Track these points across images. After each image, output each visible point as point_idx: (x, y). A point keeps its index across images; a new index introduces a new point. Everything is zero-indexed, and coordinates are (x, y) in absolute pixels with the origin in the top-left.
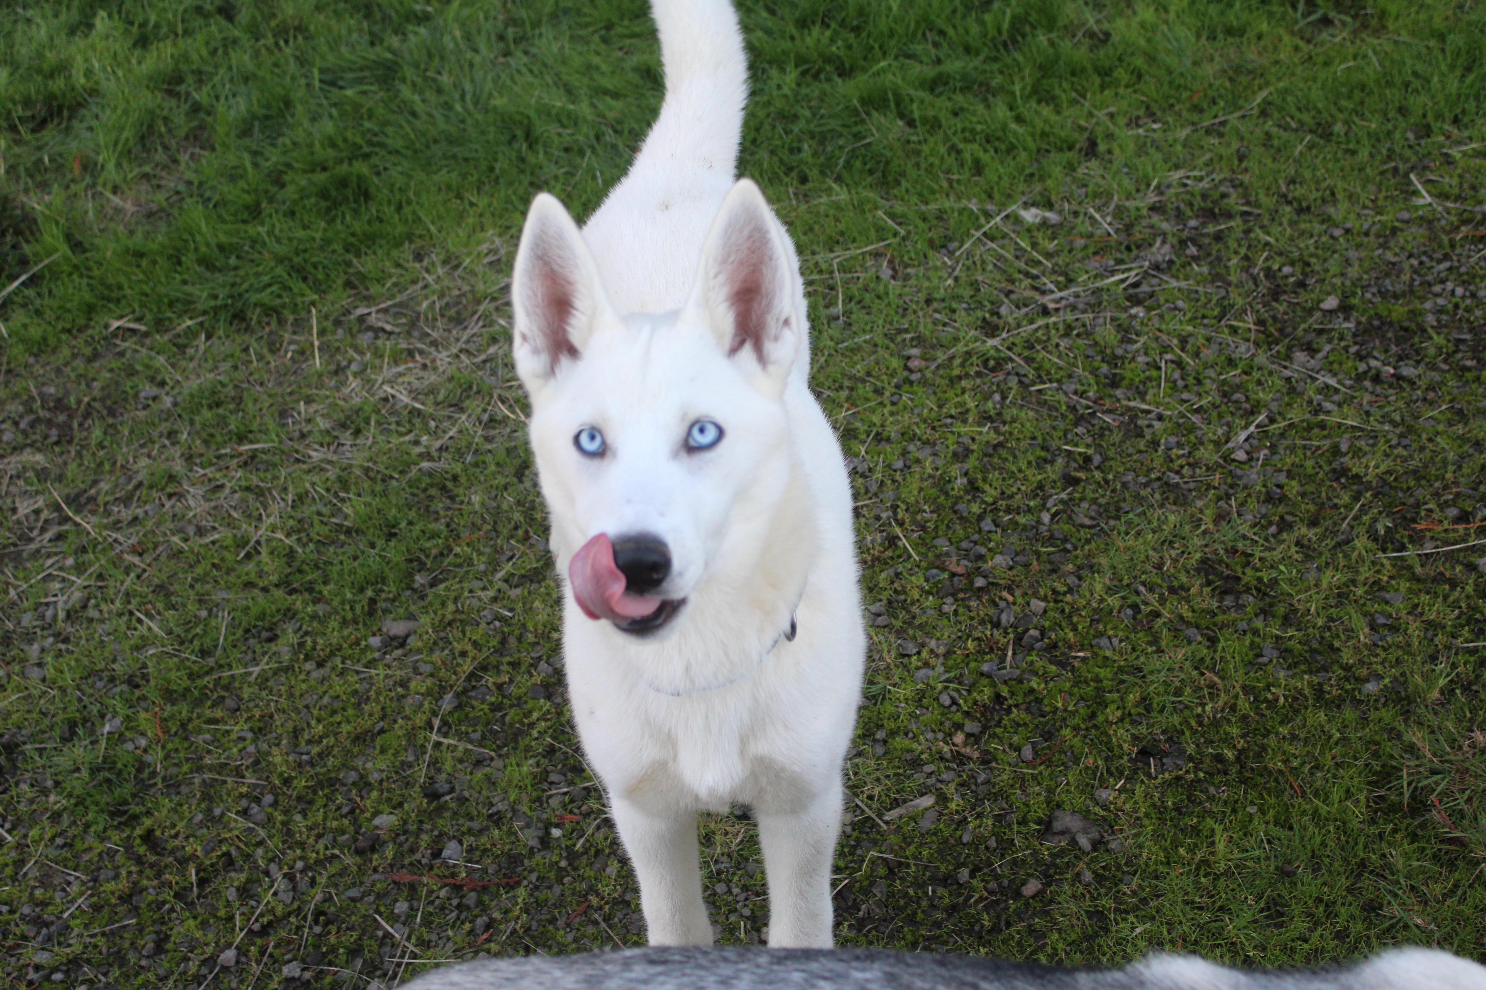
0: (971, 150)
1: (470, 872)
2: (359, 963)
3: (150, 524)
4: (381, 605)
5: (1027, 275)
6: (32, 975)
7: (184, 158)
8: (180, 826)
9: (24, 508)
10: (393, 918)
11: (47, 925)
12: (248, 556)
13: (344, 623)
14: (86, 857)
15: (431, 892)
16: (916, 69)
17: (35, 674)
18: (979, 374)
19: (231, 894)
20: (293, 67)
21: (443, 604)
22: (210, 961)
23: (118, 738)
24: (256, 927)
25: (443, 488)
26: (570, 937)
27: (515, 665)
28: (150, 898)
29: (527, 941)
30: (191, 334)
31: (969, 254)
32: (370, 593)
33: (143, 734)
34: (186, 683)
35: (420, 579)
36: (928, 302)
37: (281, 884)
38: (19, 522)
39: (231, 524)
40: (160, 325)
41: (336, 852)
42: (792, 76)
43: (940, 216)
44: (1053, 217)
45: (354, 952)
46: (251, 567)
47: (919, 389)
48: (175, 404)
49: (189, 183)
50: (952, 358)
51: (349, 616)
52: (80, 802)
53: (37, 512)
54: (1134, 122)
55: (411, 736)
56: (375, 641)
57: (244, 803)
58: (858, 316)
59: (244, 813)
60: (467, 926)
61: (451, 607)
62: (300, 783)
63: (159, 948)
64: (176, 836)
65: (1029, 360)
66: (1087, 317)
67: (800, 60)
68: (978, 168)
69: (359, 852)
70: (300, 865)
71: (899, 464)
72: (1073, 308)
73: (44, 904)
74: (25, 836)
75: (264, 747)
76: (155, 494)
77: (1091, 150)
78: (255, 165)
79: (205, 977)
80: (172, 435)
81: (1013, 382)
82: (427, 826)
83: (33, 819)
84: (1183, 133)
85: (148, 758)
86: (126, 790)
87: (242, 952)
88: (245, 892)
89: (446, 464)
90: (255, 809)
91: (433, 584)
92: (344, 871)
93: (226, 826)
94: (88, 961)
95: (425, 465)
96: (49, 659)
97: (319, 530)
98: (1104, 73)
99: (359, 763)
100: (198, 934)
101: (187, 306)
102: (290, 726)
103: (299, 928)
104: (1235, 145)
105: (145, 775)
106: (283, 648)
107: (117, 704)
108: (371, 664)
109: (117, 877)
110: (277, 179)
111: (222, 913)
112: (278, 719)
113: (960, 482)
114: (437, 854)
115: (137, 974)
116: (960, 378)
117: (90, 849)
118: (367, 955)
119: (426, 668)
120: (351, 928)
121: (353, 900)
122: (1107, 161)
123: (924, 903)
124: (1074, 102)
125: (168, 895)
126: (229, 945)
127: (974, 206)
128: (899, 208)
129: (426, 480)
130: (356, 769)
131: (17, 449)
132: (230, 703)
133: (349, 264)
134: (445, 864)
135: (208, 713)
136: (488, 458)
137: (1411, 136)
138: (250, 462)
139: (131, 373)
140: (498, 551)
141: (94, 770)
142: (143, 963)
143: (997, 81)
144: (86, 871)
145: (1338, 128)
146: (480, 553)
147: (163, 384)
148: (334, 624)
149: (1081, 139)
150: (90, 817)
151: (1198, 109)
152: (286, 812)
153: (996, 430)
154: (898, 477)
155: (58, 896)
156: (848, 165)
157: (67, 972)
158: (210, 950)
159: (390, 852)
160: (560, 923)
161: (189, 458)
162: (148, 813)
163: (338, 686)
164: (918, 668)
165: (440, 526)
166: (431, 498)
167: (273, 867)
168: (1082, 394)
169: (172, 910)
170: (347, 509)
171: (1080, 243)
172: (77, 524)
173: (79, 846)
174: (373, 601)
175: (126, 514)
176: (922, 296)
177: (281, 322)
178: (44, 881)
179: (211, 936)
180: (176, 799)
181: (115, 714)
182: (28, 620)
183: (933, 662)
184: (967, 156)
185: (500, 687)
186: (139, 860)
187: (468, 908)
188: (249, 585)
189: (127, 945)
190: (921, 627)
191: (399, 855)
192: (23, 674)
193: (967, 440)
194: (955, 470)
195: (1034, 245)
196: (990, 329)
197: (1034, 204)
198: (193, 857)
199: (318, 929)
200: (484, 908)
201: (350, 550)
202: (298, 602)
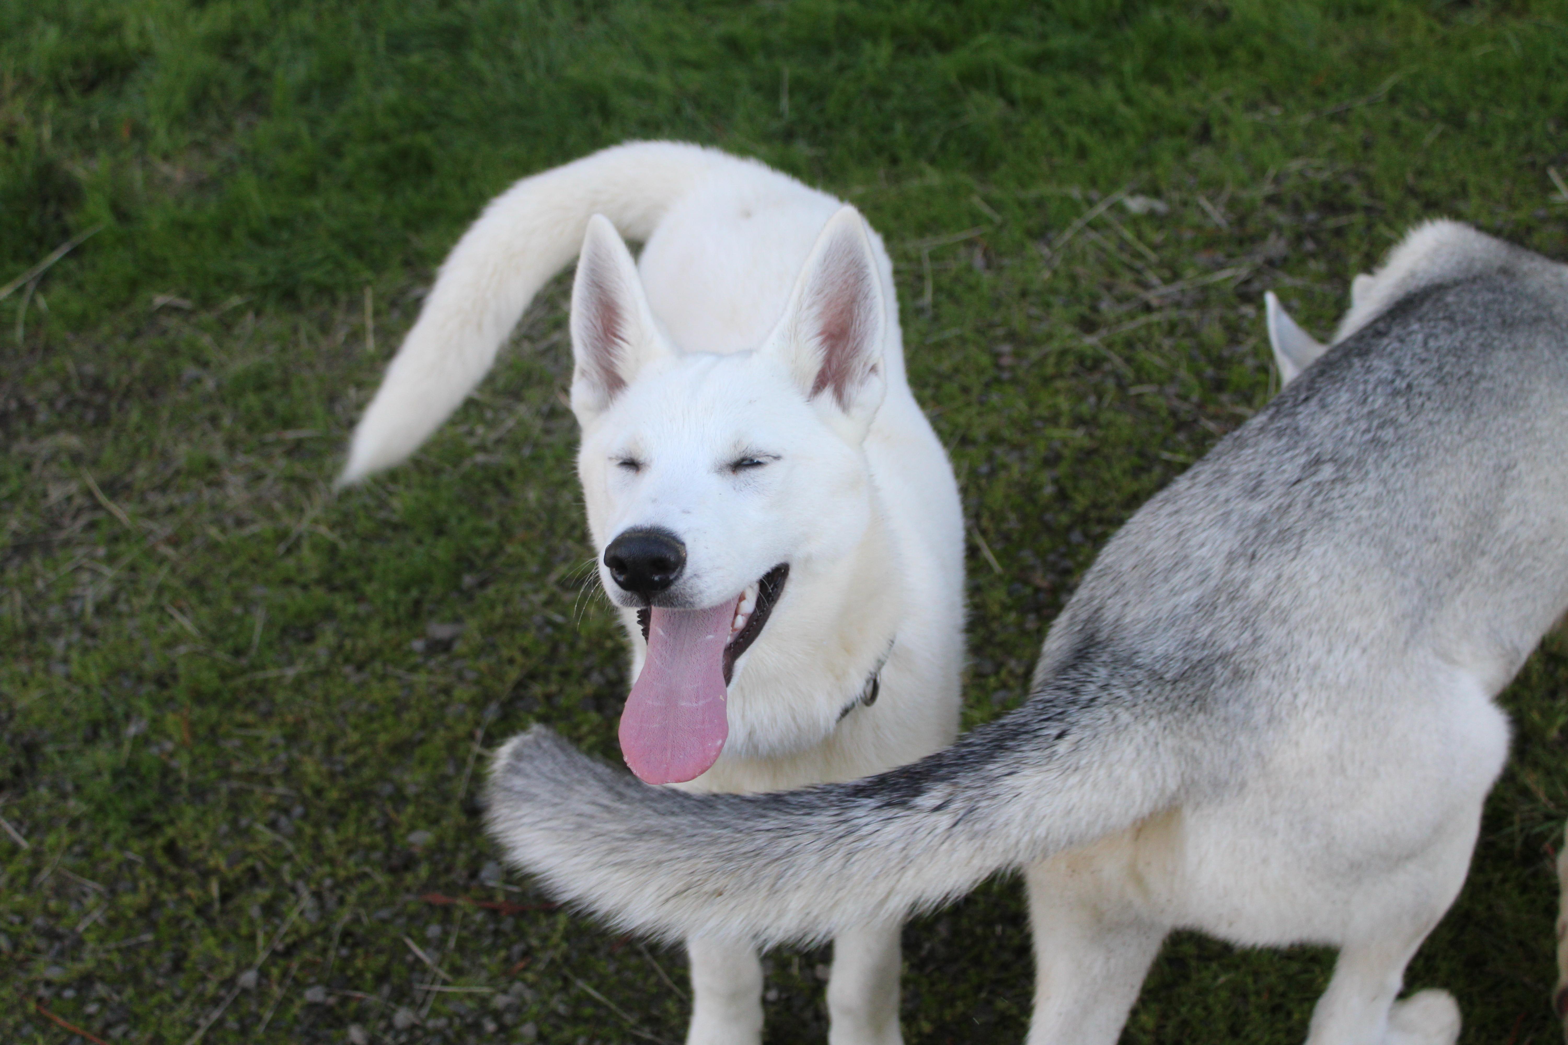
0: (1076, 133)
1: (509, 895)
2: (386, 989)
3: (187, 514)
4: (427, 606)
5: (1130, 268)
6: (42, 991)
7: (238, 125)
8: (205, 837)
9: (56, 493)
10: (424, 943)
11: (60, 938)
12: (289, 551)
13: (387, 625)
14: (103, 867)
15: (465, 915)
16: (1019, 45)
17: (59, 670)
18: (1075, 375)
19: (255, 912)
20: (356, 31)
21: (492, 607)
22: (229, 983)
23: (142, 741)
24: (280, 947)
25: (498, 484)
26: (612, 968)
27: (565, 674)
28: (169, 913)
29: (566, 971)
30: (238, 312)
31: (1069, 245)
32: (415, 593)
33: (170, 737)
34: (216, 683)
35: (468, 580)
36: (1024, 294)
37: (307, 902)
38: (50, 510)
39: (272, 515)
40: (206, 302)
41: (367, 869)
42: (886, 50)
43: (1040, 203)
44: (1160, 206)
45: (382, 978)
46: (290, 563)
47: (1010, 390)
48: (219, 387)
49: (243, 152)
50: (1045, 357)
51: (392, 617)
52: (101, 808)
53: (69, 499)
54: (1252, 106)
55: (452, 746)
56: (418, 645)
57: (272, 814)
58: (948, 309)
59: (273, 825)
60: (502, 954)
61: (500, 610)
62: (333, 794)
63: (177, 966)
64: (199, 847)
65: (1128, 360)
66: (1193, 316)
67: (896, 33)
68: (1082, 152)
69: (392, 870)
70: (328, 882)
71: (984, 469)
72: (1178, 305)
73: (58, 916)
74: (41, 843)
75: (296, 754)
76: (193, 482)
77: (1204, 135)
78: (313, 135)
79: (222, 999)
80: (214, 420)
81: (1110, 384)
82: (465, 845)
83: (51, 825)
84: (1304, 119)
85: (174, 763)
86: (150, 796)
87: (263, 973)
88: (270, 910)
89: (502, 458)
90: (283, 821)
91: (483, 584)
92: (375, 891)
93: (253, 840)
94: (102, 979)
95: (480, 458)
96: (75, 655)
97: (364, 525)
98: (1222, 53)
99: (395, 775)
100: (218, 953)
101: (235, 283)
102: (324, 733)
103: (324, 950)
104: (1360, 132)
105: (170, 781)
106: (321, 649)
107: (143, 704)
108: (414, 669)
109: (135, 889)
110: (335, 149)
111: (244, 931)
112: (313, 725)
113: (1049, 490)
114: (474, 874)
115: (152, 993)
116: (1053, 378)
117: (107, 859)
118: (395, 980)
119: (470, 676)
120: (380, 951)
121: (384, 921)
122: (1221, 147)
123: (992, 944)
124: (1187, 84)
125: (188, 911)
126: (249, 966)
127: (1076, 193)
128: (996, 193)
129: (479, 474)
130: (391, 781)
131: (51, 430)
132: (263, 707)
133: (407, 241)
134: (483, 887)
135: (239, 717)
136: (547, 452)
137: (1551, 127)
138: (295, 450)
139: (173, 351)
140: (552, 551)
141: (117, 774)
142: (160, 981)
143: (1106, 59)
144: (103, 881)
145: (1473, 117)
146: (533, 553)
147: (205, 365)
148: (375, 625)
149: (1194, 124)
150: (111, 823)
151: (1321, 93)
152: (317, 825)
153: (1091, 436)
154: (983, 482)
155: (73, 909)
156: (943, 147)
157: (79, 990)
158: (228, 971)
159: (424, 871)
160: (601, 953)
161: (231, 445)
162: (172, 822)
163: (377, 692)
164: (996, 689)
165: (492, 524)
166: (484, 493)
167: (300, 884)
168: (1185, 398)
169: (192, 926)
170: (396, 503)
171: (1188, 235)
172: (110, 514)
173: (98, 854)
174: (418, 603)
175: (160, 502)
176: (1016, 289)
177: (334, 302)
178: (60, 891)
179: (231, 956)
180: (201, 807)
181: (141, 715)
182: (55, 613)
183: (1012, 682)
184: (1071, 140)
185: (548, 697)
186: (159, 872)
187: (505, 934)
188: (288, 581)
189: (142, 961)
190: (1001, 644)
191: (434, 875)
192: (47, 671)
193: (1057, 445)
194: (1045, 477)
195: (1140, 236)
196: (1088, 325)
197: (1142, 192)
198: (216, 871)
199: (344, 952)
200: (521, 934)
201: (395, 546)
202: (338, 601)
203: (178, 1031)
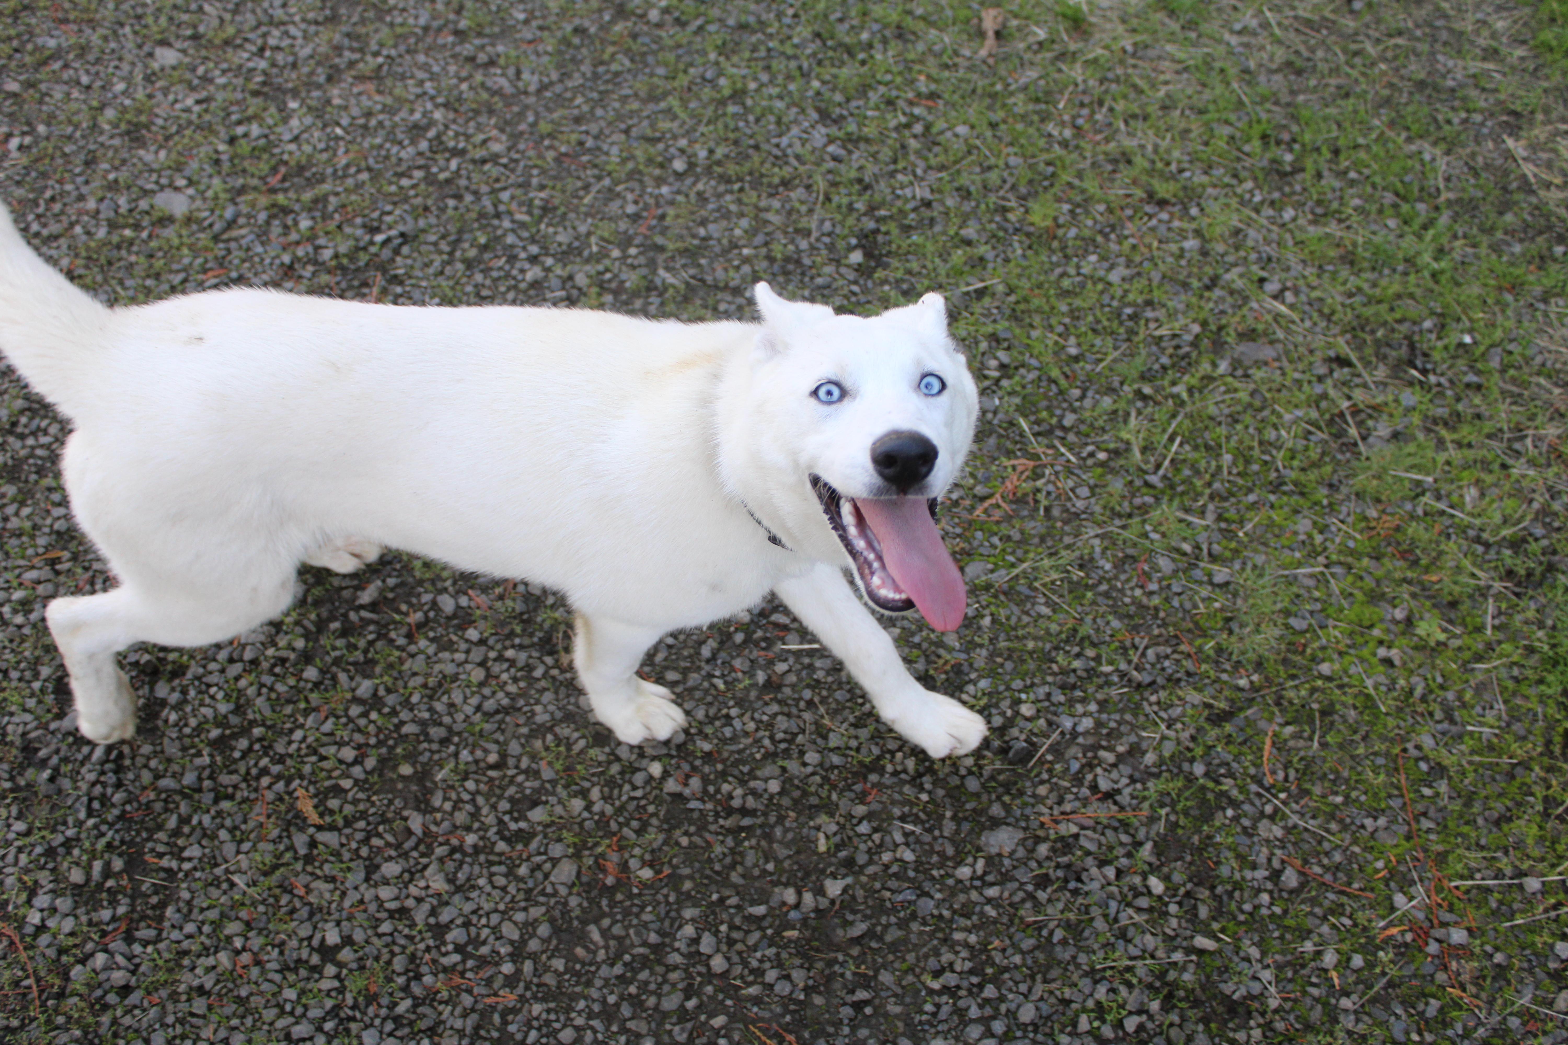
6: (1411, 746)
11: (1452, 721)
14: (1519, 701)
22: (1519, 872)
28: (1528, 780)
63: (1499, 822)
73: (1464, 705)
74: (1499, 642)
79: (1504, 877)
83: (1516, 636)
87: (1544, 891)
94: (1450, 780)
100: (1530, 841)
117: (1526, 698)
125: (1540, 791)
142: (1480, 820)
144: (1510, 710)
155: (1477, 710)
157: (1431, 771)
169: (1533, 805)
173: (1523, 688)
178: (1480, 689)
203: (1459, 867)
